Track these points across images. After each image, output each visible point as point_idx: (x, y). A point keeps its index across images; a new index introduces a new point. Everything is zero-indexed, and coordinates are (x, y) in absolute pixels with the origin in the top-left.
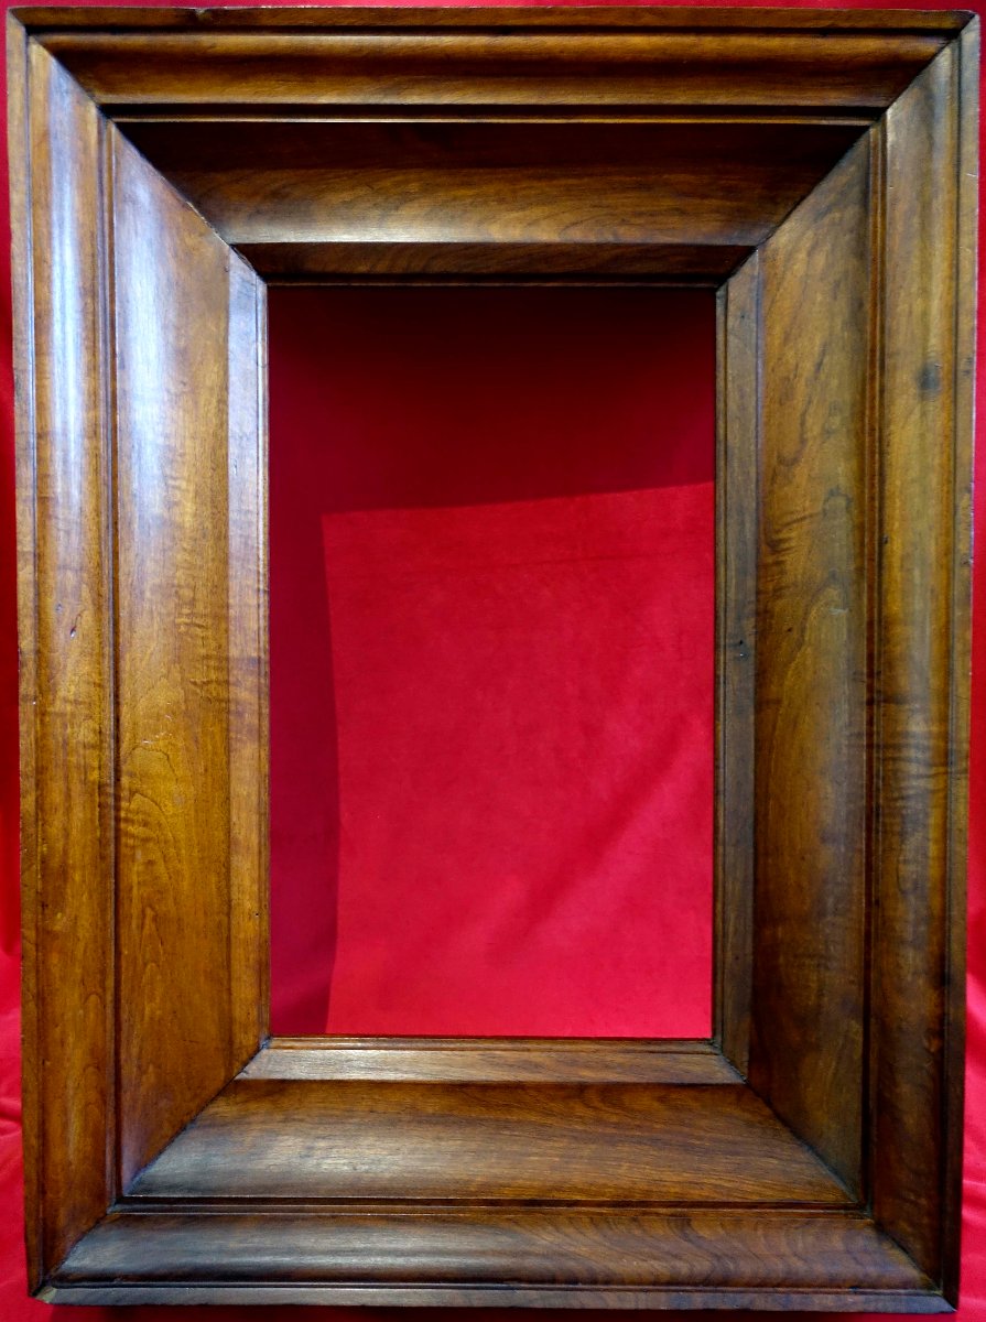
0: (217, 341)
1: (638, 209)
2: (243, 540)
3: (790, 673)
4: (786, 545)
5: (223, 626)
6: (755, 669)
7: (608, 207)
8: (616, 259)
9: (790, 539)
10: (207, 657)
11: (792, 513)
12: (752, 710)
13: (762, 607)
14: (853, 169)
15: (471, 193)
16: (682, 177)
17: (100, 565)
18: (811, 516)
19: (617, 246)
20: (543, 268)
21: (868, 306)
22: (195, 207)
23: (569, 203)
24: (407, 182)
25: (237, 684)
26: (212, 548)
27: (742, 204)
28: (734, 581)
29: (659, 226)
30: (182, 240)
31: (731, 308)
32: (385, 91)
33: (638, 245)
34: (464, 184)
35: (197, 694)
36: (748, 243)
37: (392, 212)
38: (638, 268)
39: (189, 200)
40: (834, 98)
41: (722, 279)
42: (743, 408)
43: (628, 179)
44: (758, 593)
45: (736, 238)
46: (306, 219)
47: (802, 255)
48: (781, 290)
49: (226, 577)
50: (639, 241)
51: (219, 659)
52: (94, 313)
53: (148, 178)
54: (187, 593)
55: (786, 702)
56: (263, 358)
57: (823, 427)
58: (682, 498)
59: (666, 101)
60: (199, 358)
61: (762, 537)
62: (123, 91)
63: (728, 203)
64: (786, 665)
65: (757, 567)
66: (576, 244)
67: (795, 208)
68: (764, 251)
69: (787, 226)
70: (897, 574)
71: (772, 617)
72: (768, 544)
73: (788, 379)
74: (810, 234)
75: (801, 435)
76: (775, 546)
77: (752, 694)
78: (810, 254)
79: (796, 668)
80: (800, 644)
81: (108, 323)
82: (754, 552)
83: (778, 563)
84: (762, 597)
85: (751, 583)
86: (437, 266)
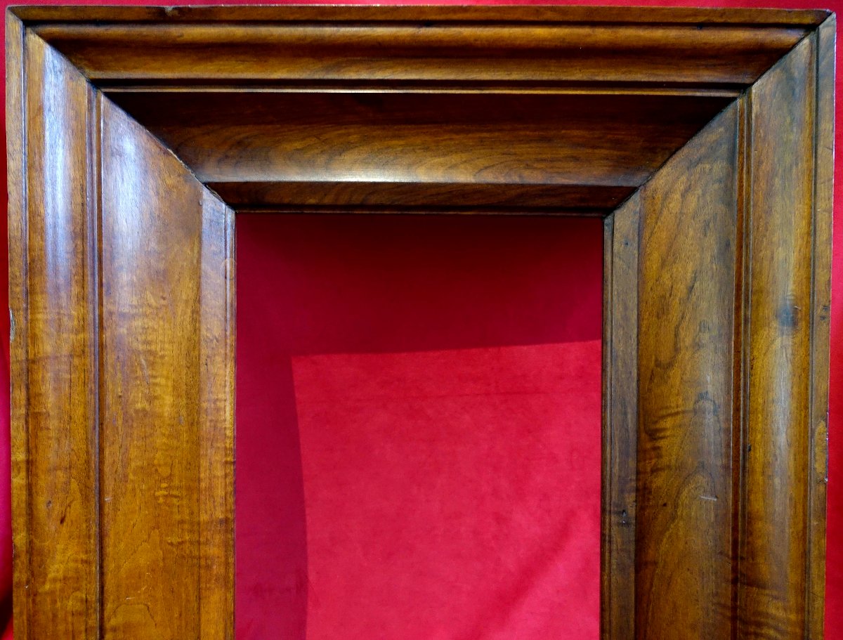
0: (192, 263)
1: (540, 156)
2: (212, 424)
3: (665, 540)
4: (662, 434)
5: (195, 496)
6: (635, 536)
7: (515, 154)
8: (521, 196)
9: (664, 429)
10: (182, 522)
11: (667, 408)
12: (632, 569)
13: (641, 483)
14: (721, 129)
15: (402, 142)
16: (576, 133)
17: (88, 462)
18: (684, 412)
19: (523, 186)
20: (461, 202)
21: (734, 248)
22: (175, 153)
23: (482, 151)
24: (349, 134)
25: (207, 542)
26: (187, 432)
27: (627, 153)
28: (618, 460)
29: (557, 170)
30: (163, 180)
31: (617, 235)
32: (328, 69)
33: (539, 185)
34: (395, 137)
35: (173, 553)
36: (631, 184)
37: (336, 157)
38: (539, 202)
39: (169, 148)
40: (707, 76)
41: (610, 211)
42: (626, 318)
43: (531, 133)
44: (638, 473)
45: (620, 181)
46: (265, 162)
47: (677, 196)
48: (659, 224)
49: (199, 456)
50: (541, 182)
51: (192, 523)
52: (83, 253)
53: (134, 133)
54: (165, 471)
55: (661, 564)
56: (231, 272)
57: (694, 340)
58: (574, 352)
59: (564, 78)
60: (177, 277)
61: (642, 427)
62: (109, 68)
63: (615, 153)
64: (662, 533)
65: (638, 451)
66: (488, 184)
67: (671, 156)
68: (645, 190)
69: (664, 171)
70: (759, 478)
71: (650, 492)
72: (646, 433)
73: (664, 297)
74: (684, 178)
75: (676, 344)
76: (653, 435)
77: (633, 556)
78: (683, 196)
79: (670, 537)
80: (673, 518)
81: (96, 258)
82: (635, 438)
83: (656, 449)
84: (641, 476)
85: (632, 464)
86: (373, 200)
